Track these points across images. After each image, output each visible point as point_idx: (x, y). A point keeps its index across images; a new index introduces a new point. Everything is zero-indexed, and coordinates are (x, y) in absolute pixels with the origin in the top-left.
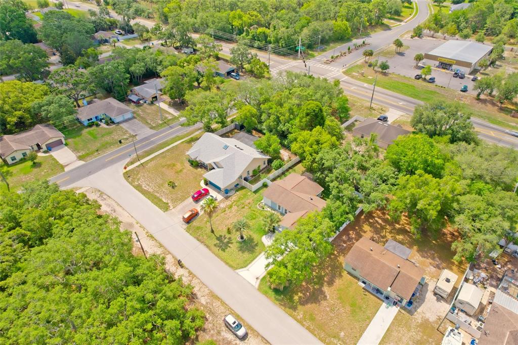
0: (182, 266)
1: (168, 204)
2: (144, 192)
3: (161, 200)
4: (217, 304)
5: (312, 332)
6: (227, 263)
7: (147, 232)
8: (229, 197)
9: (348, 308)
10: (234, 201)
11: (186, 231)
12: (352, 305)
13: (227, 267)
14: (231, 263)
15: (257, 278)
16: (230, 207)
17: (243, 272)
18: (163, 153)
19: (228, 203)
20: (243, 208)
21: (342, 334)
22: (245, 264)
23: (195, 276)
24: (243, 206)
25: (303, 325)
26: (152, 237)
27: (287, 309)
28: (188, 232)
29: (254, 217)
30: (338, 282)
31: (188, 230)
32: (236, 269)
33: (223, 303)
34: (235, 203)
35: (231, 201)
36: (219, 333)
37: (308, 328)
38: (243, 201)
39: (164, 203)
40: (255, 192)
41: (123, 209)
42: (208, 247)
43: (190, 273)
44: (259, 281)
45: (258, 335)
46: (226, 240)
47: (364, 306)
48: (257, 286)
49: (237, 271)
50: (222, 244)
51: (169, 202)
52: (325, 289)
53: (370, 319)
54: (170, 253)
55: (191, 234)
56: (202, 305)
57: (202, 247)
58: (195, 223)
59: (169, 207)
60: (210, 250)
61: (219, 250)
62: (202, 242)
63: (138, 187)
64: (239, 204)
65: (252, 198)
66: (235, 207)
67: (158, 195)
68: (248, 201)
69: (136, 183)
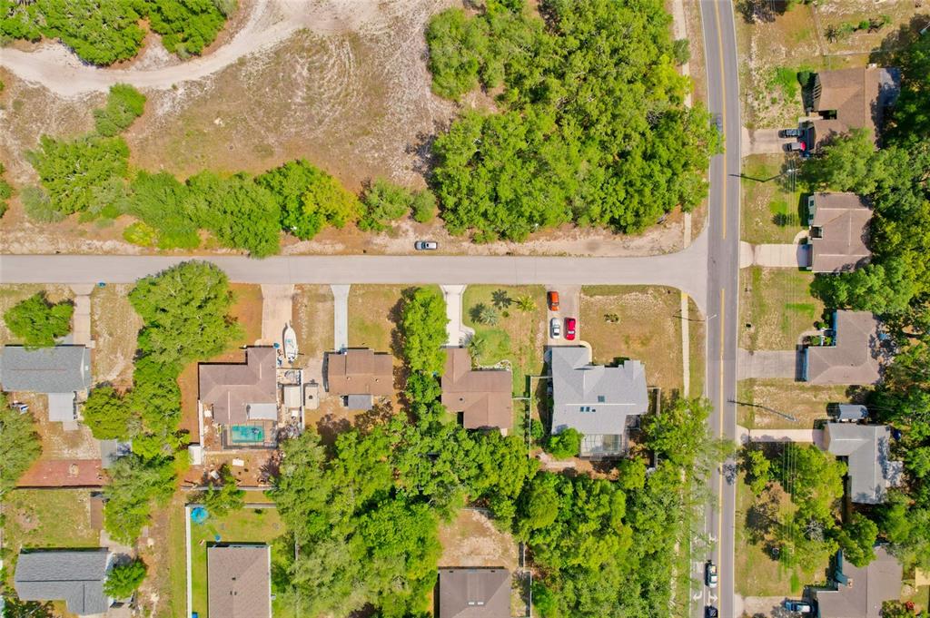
0: (508, 254)
1: (591, 296)
2: (629, 289)
3: (602, 294)
4: (455, 250)
5: (379, 285)
6: (479, 285)
7: (570, 255)
8: (544, 350)
9: (368, 323)
10: (535, 350)
11: (541, 285)
12: (367, 328)
13: (476, 282)
14: (477, 289)
15: (447, 293)
16: (532, 340)
17: (460, 289)
18: (681, 351)
19: (539, 343)
20: (520, 349)
21: (360, 301)
22: (466, 297)
23: (491, 255)
24: (523, 351)
25: (388, 285)
26: (561, 255)
27: (407, 287)
28: (538, 285)
29: (501, 347)
30: (389, 339)
31: (542, 287)
32: (468, 288)
33: (451, 254)
34: (533, 348)
35: (538, 347)
36: (434, 234)
37: (383, 285)
38: (528, 357)
39: (595, 294)
40: (528, 378)
41: (620, 256)
42: (508, 286)
43: (496, 254)
44: (444, 292)
45: (410, 254)
46: (501, 304)
47: (359, 334)
48: (441, 287)
49: (466, 286)
50: (500, 298)
51: (592, 300)
52: (394, 325)
53: (349, 327)
54: (530, 255)
55: (534, 285)
56: (463, 241)
57: (514, 282)
58: (544, 299)
59: (586, 295)
60: (503, 286)
61: (498, 291)
62: (517, 286)
63: (643, 289)
64: (529, 351)
65: (523, 367)
66: (528, 343)
67: (612, 297)
68: (524, 361)
69: (650, 291)
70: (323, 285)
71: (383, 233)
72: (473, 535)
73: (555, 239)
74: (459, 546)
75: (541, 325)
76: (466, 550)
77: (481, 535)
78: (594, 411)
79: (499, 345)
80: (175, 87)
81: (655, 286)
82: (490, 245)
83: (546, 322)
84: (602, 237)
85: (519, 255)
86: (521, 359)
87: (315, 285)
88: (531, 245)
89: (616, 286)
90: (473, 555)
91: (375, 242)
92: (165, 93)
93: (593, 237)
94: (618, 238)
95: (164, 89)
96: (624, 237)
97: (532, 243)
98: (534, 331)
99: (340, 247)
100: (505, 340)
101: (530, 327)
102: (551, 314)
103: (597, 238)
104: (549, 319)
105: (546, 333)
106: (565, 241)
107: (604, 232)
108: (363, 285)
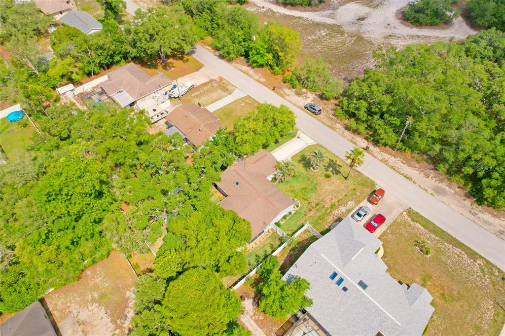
1: (413, 220)
2: (455, 243)
3: (425, 227)
4: (329, 123)
6: (326, 149)
7: (414, 182)
8: (337, 220)
10: (329, 214)
11: (374, 182)
13: (325, 146)
15: (299, 137)
16: (333, 207)
17: (311, 142)
19: (337, 212)
20: (317, 204)
22: (310, 147)
23: (351, 141)
24: (317, 207)
26: (407, 178)
28: (371, 180)
29: (303, 191)
31: (373, 184)
32: (317, 145)
34: (328, 212)
35: (334, 215)
38: (318, 214)
39: (417, 222)
41: (463, 215)
44: (297, 136)
46: (331, 169)
47: (221, 115)
48: (299, 132)
49: (316, 143)
50: (333, 166)
51: (412, 223)
53: (221, 109)
54: (381, 161)
56: (338, 123)
58: (368, 190)
59: (409, 216)
61: (336, 161)
63: (473, 255)
64: (323, 211)
65: (307, 217)
66: (328, 205)
67: (433, 236)
68: (312, 214)
69: (479, 262)
70: (233, 85)
71: (294, 90)
72: (107, 308)
73: (410, 166)
74: (85, 304)
75: (350, 204)
76: (84, 315)
77: (112, 316)
78: (345, 289)
79: (303, 189)
80: (263, 7)
81: (488, 262)
82: (355, 137)
83: (357, 204)
84: (453, 191)
85: (373, 155)
86: (310, 210)
87: (229, 83)
88: (387, 156)
89: (443, 231)
90: (80, 328)
91: (284, 90)
92: (257, 6)
93: (443, 186)
94: (468, 202)
95: (259, 5)
96: (475, 205)
97: (389, 156)
98: (341, 203)
99: (263, 80)
100: (312, 189)
101: (341, 197)
102: (365, 203)
103: (447, 188)
104: (361, 205)
105: (349, 211)
106: (417, 172)
107: (457, 190)
108: (254, 100)
